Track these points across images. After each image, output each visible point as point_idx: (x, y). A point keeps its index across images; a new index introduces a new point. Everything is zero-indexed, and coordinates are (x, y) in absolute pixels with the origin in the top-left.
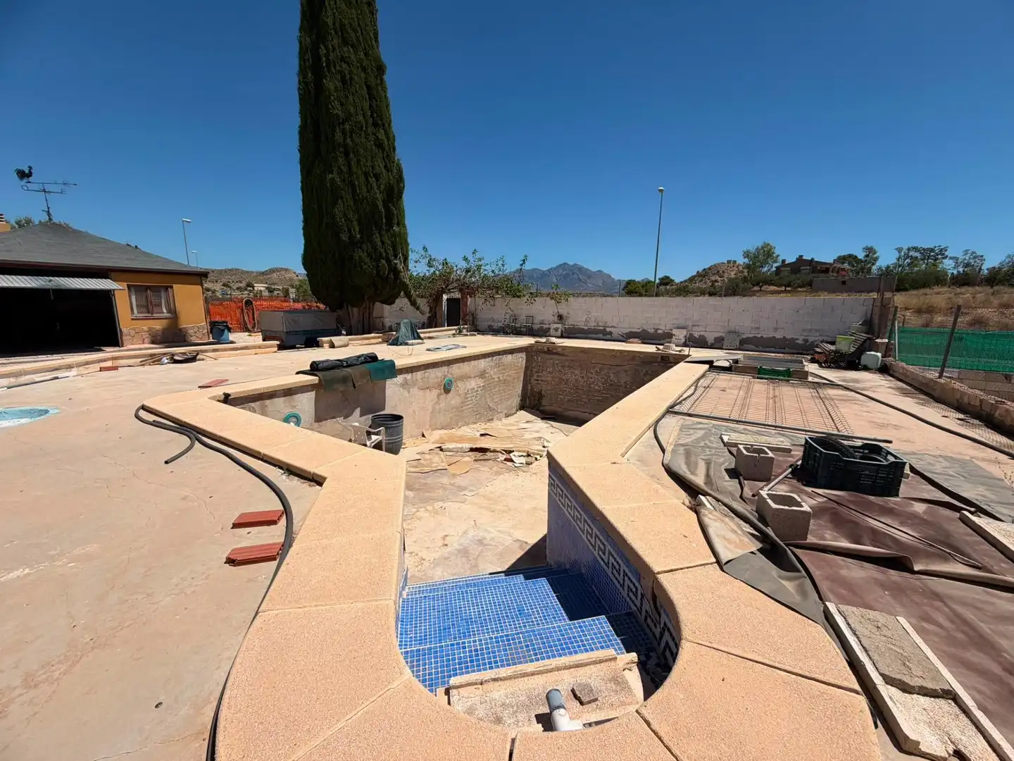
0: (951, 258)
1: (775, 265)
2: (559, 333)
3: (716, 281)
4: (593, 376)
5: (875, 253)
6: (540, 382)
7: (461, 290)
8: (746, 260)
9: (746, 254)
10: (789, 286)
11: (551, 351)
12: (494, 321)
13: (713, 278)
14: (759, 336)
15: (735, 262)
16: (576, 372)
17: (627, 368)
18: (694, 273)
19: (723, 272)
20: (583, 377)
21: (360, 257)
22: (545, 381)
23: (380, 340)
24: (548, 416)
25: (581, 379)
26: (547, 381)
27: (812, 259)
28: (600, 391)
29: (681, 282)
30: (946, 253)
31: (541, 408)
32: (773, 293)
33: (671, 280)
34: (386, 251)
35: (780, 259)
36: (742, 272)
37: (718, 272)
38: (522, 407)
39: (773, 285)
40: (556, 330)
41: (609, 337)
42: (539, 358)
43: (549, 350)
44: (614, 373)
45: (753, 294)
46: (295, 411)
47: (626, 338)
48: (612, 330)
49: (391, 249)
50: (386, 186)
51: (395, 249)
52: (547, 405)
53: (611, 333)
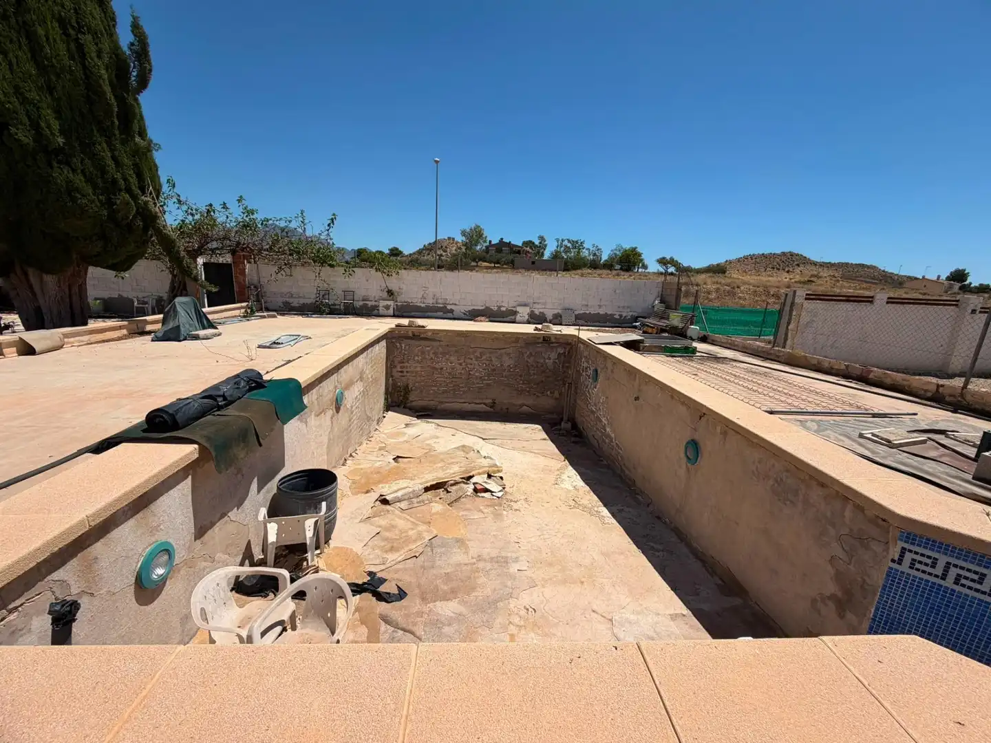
0: (587, 249)
1: (485, 244)
2: (391, 312)
3: (441, 255)
4: (474, 361)
5: (545, 241)
6: (405, 374)
7: (233, 252)
8: (464, 239)
9: (464, 233)
10: (498, 263)
11: (420, 336)
12: (292, 296)
13: (439, 252)
14: (588, 312)
15: (453, 239)
16: (452, 358)
17: (510, 351)
18: (422, 247)
19: (446, 247)
20: (461, 364)
21: (69, 182)
22: (412, 372)
23: (125, 332)
24: (424, 413)
25: (458, 366)
26: (415, 371)
27: (510, 242)
28: (481, 377)
29: (410, 254)
30: (584, 246)
31: (408, 405)
32: (487, 268)
33: (400, 251)
34: (125, 180)
35: (488, 239)
36: (460, 248)
37: (442, 247)
38: (389, 407)
39: (485, 261)
40: (387, 307)
41: (450, 315)
42: (403, 345)
43: (414, 335)
44: (497, 358)
45: (472, 269)
46: (161, 537)
47: (473, 315)
48: (453, 307)
49: (134, 176)
50: (111, 57)
51: (140, 176)
52: (415, 399)
53: (452, 311)
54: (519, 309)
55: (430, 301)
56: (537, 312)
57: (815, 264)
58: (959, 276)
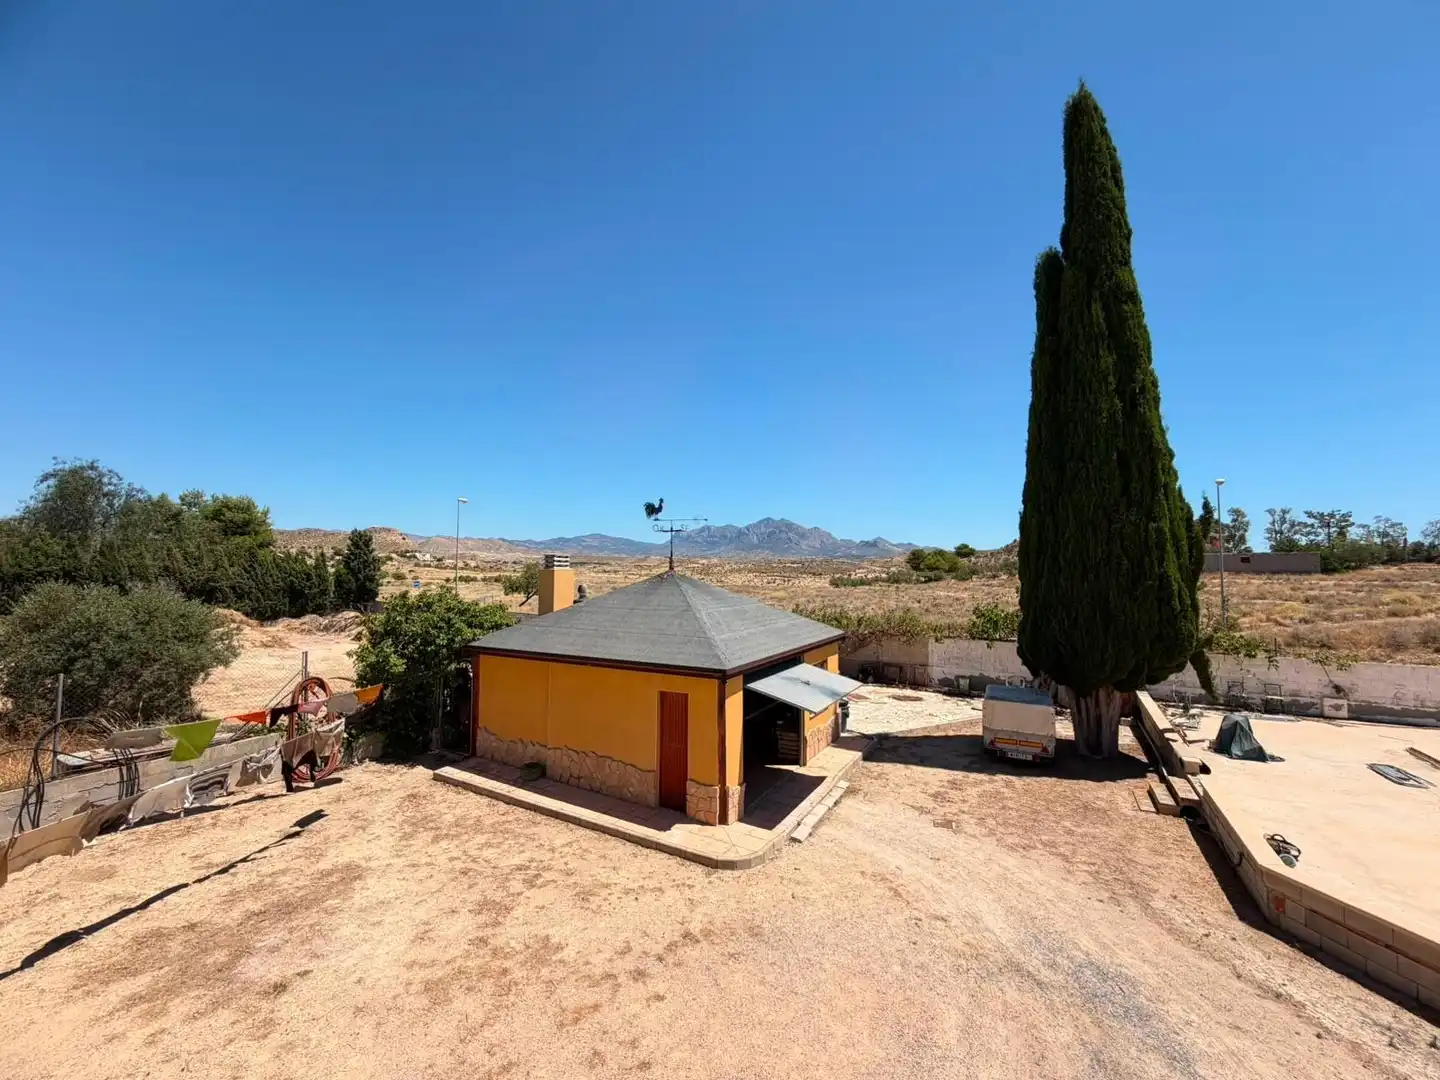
0: (1361, 527)
2: (1344, 713)
30: (1351, 520)
33: (971, 549)
40: (1338, 708)
55: (1411, 704)
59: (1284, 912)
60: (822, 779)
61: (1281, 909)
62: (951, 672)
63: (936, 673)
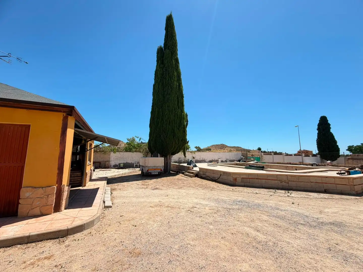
53: (206, 161)
54: (219, 160)
55: (201, 159)
56: (222, 160)
57: (229, 147)
58: (259, 149)
59: (237, 181)
60: (99, 188)
61: (236, 181)
62: (117, 162)
63: (112, 163)
